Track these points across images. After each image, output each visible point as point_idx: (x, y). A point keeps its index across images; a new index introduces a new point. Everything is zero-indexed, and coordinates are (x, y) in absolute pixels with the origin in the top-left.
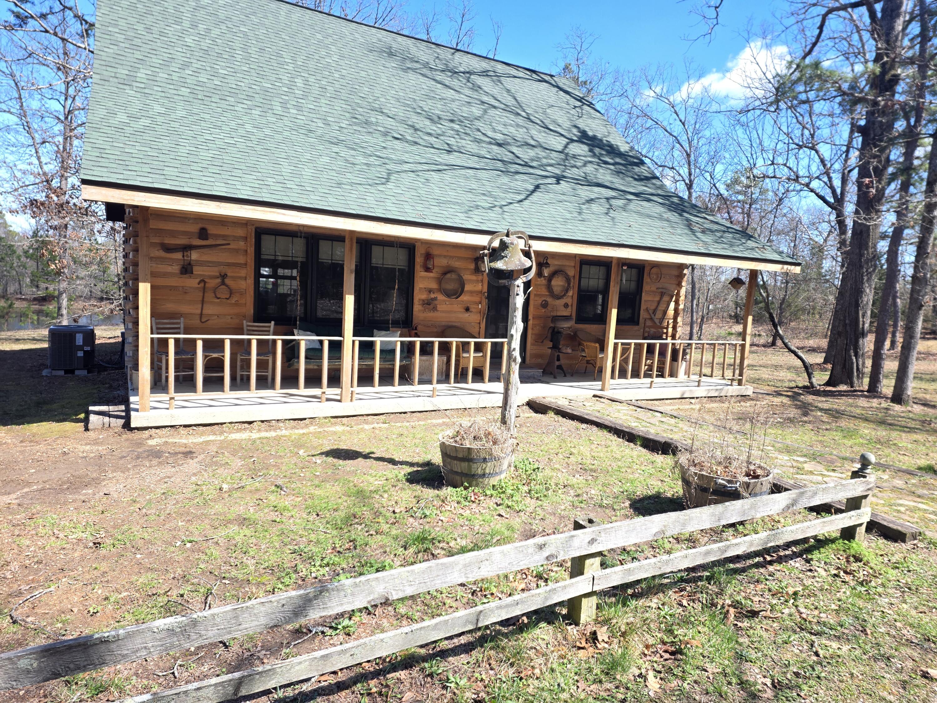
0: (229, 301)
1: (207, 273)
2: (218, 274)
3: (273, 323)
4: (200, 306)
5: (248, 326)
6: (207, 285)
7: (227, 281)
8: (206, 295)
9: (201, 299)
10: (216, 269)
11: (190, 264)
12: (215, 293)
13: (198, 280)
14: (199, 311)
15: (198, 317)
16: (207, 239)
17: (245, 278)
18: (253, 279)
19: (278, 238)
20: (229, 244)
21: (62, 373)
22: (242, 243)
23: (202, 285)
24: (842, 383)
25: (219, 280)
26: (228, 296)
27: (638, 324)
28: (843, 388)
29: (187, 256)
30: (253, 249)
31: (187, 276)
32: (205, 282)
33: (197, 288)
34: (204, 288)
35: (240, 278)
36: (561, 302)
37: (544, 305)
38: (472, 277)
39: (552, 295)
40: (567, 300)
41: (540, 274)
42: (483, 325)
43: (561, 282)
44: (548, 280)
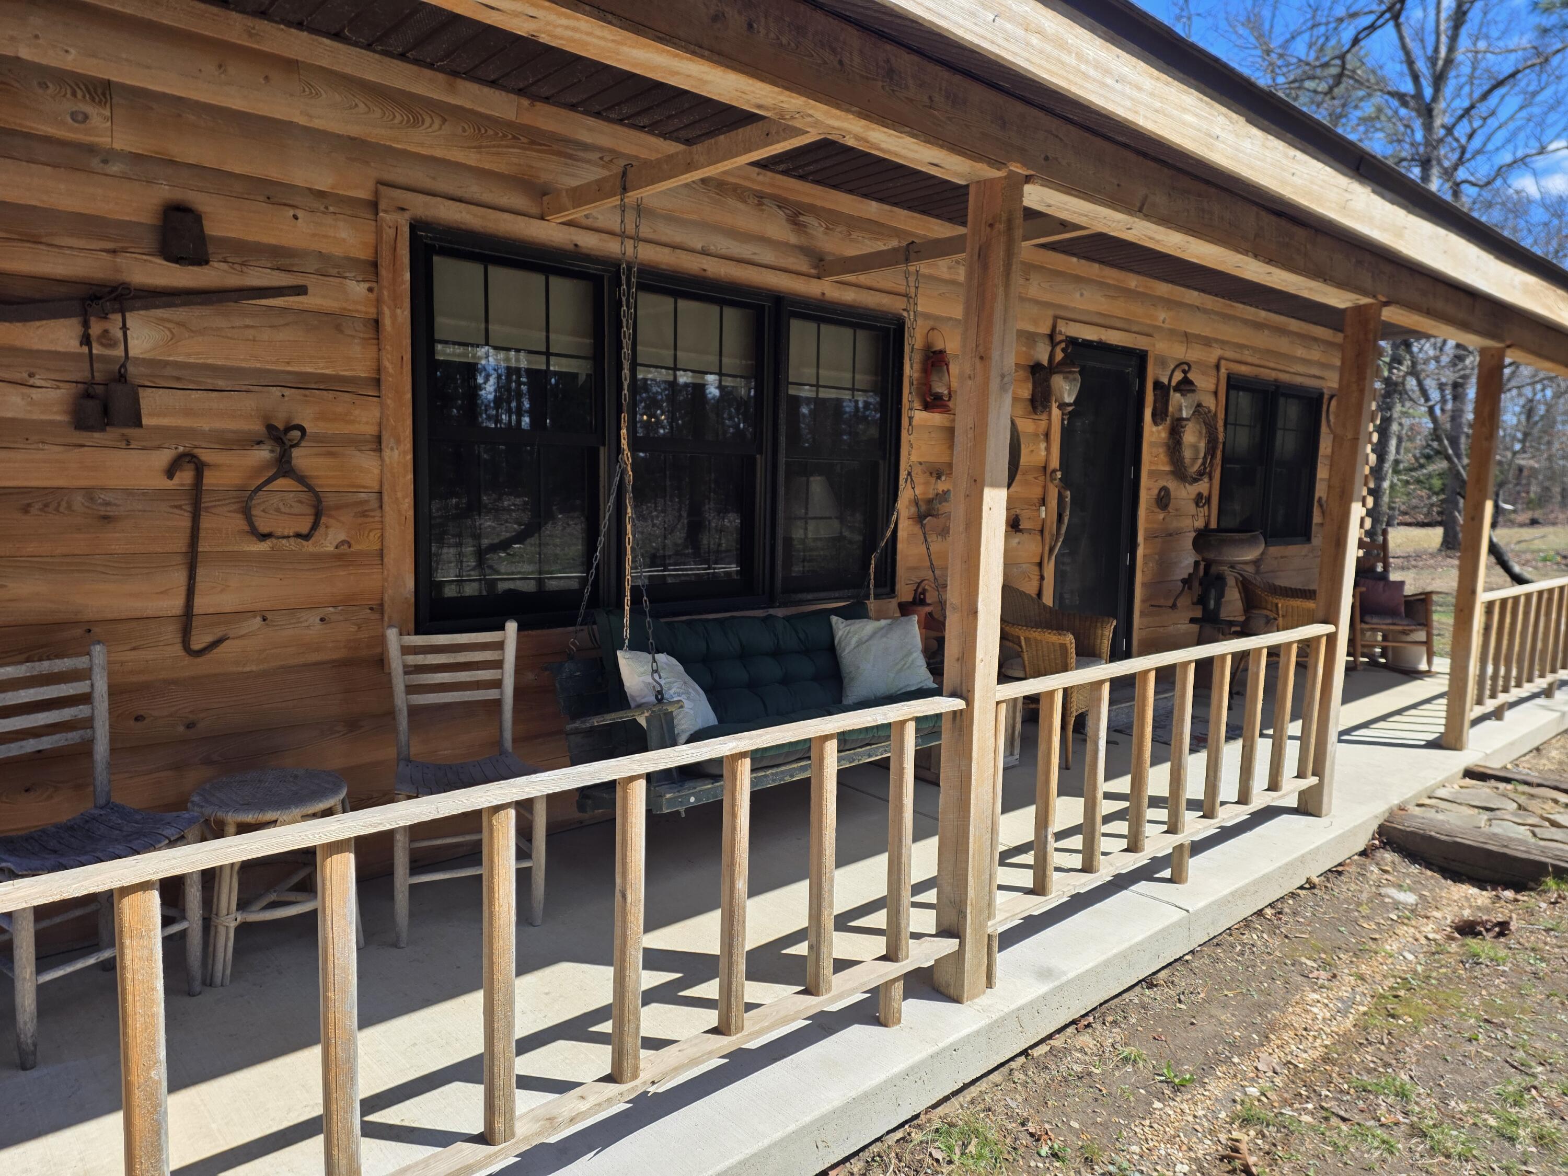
0: (308, 547)
1: (205, 424)
2: (257, 427)
3: (512, 627)
4: (179, 577)
5: (407, 650)
6: (210, 479)
7: (302, 458)
8: (206, 522)
9: (180, 544)
10: (247, 403)
11: (121, 377)
12: (247, 513)
13: (164, 457)
14: (174, 604)
15: (171, 633)
16: (202, 261)
17: (377, 443)
18: (408, 445)
19: (498, 274)
20: (301, 290)
22: (357, 289)
23: (185, 477)
25: (263, 454)
26: (305, 529)
29: (106, 339)
30: (404, 314)
31: (111, 435)
32: (200, 468)
33: (160, 495)
34: (197, 491)
35: (354, 442)
36: (1193, 490)
37: (1163, 500)
38: (1026, 426)
39: (1179, 472)
40: (1202, 487)
41: (1159, 415)
42: (1049, 570)
43: (1191, 437)
44: (1176, 431)
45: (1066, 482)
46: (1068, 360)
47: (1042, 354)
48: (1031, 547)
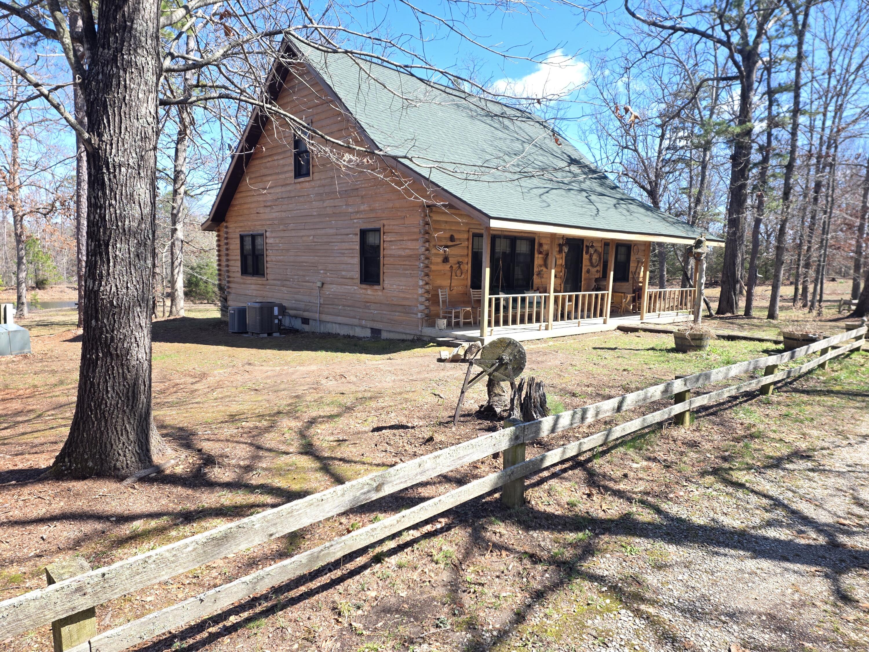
4: (450, 281)
6: (453, 269)
8: (452, 274)
9: (450, 277)
10: (456, 259)
11: (447, 257)
13: (449, 266)
16: (454, 241)
17: (467, 264)
18: (470, 264)
20: (461, 244)
21: (266, 335)
22: (466, 243)
24: (727, 312)
25: (457, 265)
26: (460, 275)
27: (627, 280)
28: (729, 315)
30: (471, 246)
32: (452, 267)
33: (449, 271)
36: (595, 269)
37: (588, 271)
38: (558, 256)
39: (592, 265)
40: (598, 268)
41: (587, 253)
42: (562, 286)
43: (595, 257)
44: (591, 256)
45: (566, 268)
46: (566, 243)
47: (561, 242)
48: (559, 281)
